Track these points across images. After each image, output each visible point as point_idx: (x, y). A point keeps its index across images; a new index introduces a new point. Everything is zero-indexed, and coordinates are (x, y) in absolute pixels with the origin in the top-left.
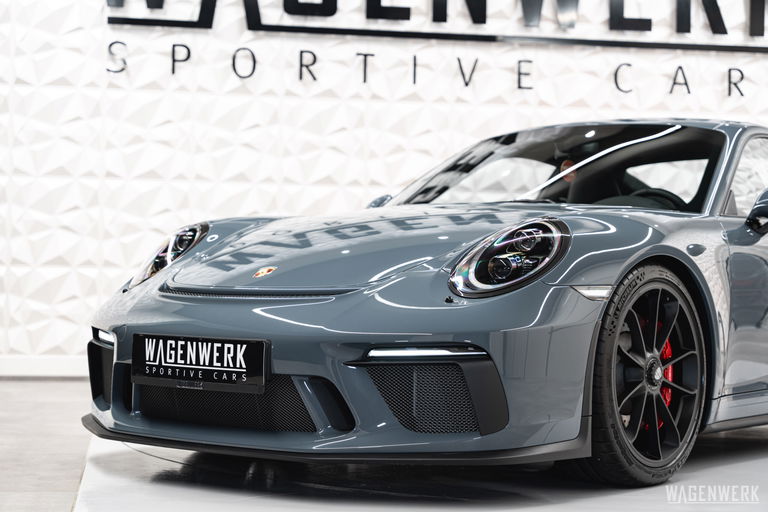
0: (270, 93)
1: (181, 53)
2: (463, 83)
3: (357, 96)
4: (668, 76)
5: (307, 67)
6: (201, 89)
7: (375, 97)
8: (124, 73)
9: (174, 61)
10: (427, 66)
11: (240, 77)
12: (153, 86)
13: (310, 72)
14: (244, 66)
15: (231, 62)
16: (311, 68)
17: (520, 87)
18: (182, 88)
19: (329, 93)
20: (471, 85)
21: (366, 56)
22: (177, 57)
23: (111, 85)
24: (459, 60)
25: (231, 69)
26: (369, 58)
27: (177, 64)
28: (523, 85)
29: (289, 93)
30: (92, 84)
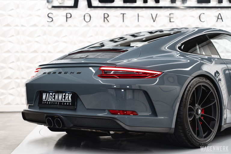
0: (95, 26)
1: (69, 16)
2: (153, 21)
3: (121, 26)
4: (216, 16)
5: (106, 18)
6: (75, 26)
7: (127, 26)
8: (52, 22)
9: (67, 18)
10: (142, 17)
11: (86, 22)
12: (61, 25)
13: (107, 20)
14: (87, 19)
15: (83, 18)
16: (107, 18)
17: (170, 22)
18: (70, 26)
19: (113, 26)
20: (155, 22)
21: (123, 14)
22: (68, 17)
23: (49, 26)
24: (151, 14)
25: (83, 19)
26: (124, 15)
27: (68, 19)
28: (171, 21)
29: (101, 26)
30: (43, 26)
